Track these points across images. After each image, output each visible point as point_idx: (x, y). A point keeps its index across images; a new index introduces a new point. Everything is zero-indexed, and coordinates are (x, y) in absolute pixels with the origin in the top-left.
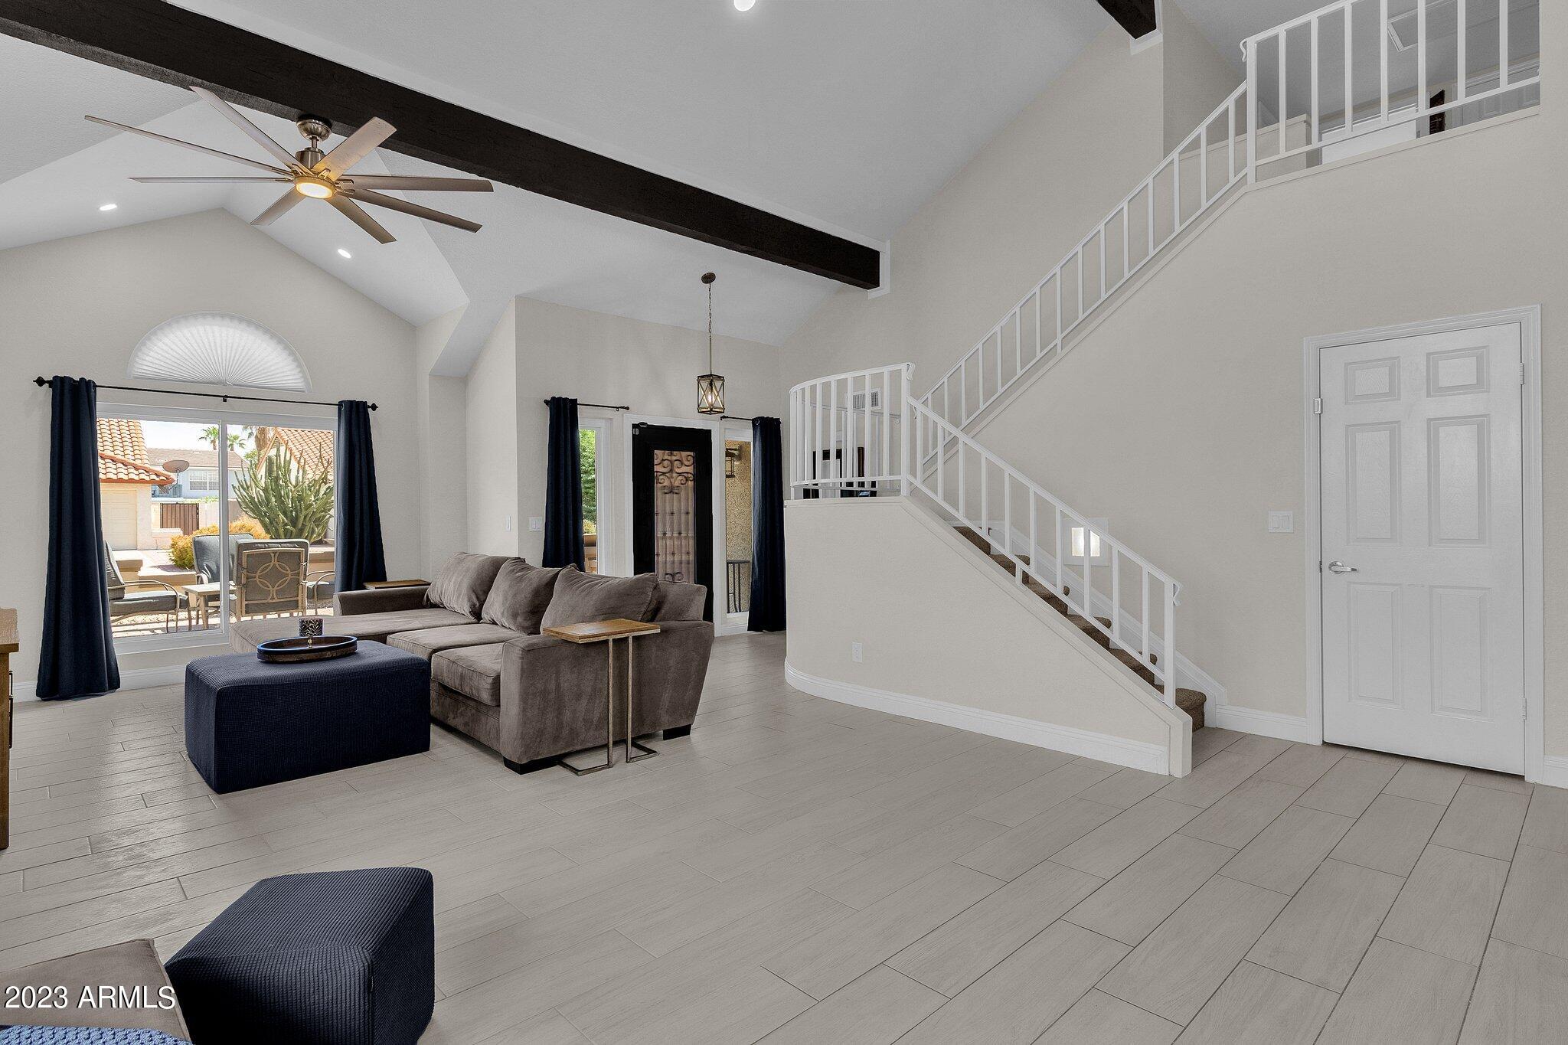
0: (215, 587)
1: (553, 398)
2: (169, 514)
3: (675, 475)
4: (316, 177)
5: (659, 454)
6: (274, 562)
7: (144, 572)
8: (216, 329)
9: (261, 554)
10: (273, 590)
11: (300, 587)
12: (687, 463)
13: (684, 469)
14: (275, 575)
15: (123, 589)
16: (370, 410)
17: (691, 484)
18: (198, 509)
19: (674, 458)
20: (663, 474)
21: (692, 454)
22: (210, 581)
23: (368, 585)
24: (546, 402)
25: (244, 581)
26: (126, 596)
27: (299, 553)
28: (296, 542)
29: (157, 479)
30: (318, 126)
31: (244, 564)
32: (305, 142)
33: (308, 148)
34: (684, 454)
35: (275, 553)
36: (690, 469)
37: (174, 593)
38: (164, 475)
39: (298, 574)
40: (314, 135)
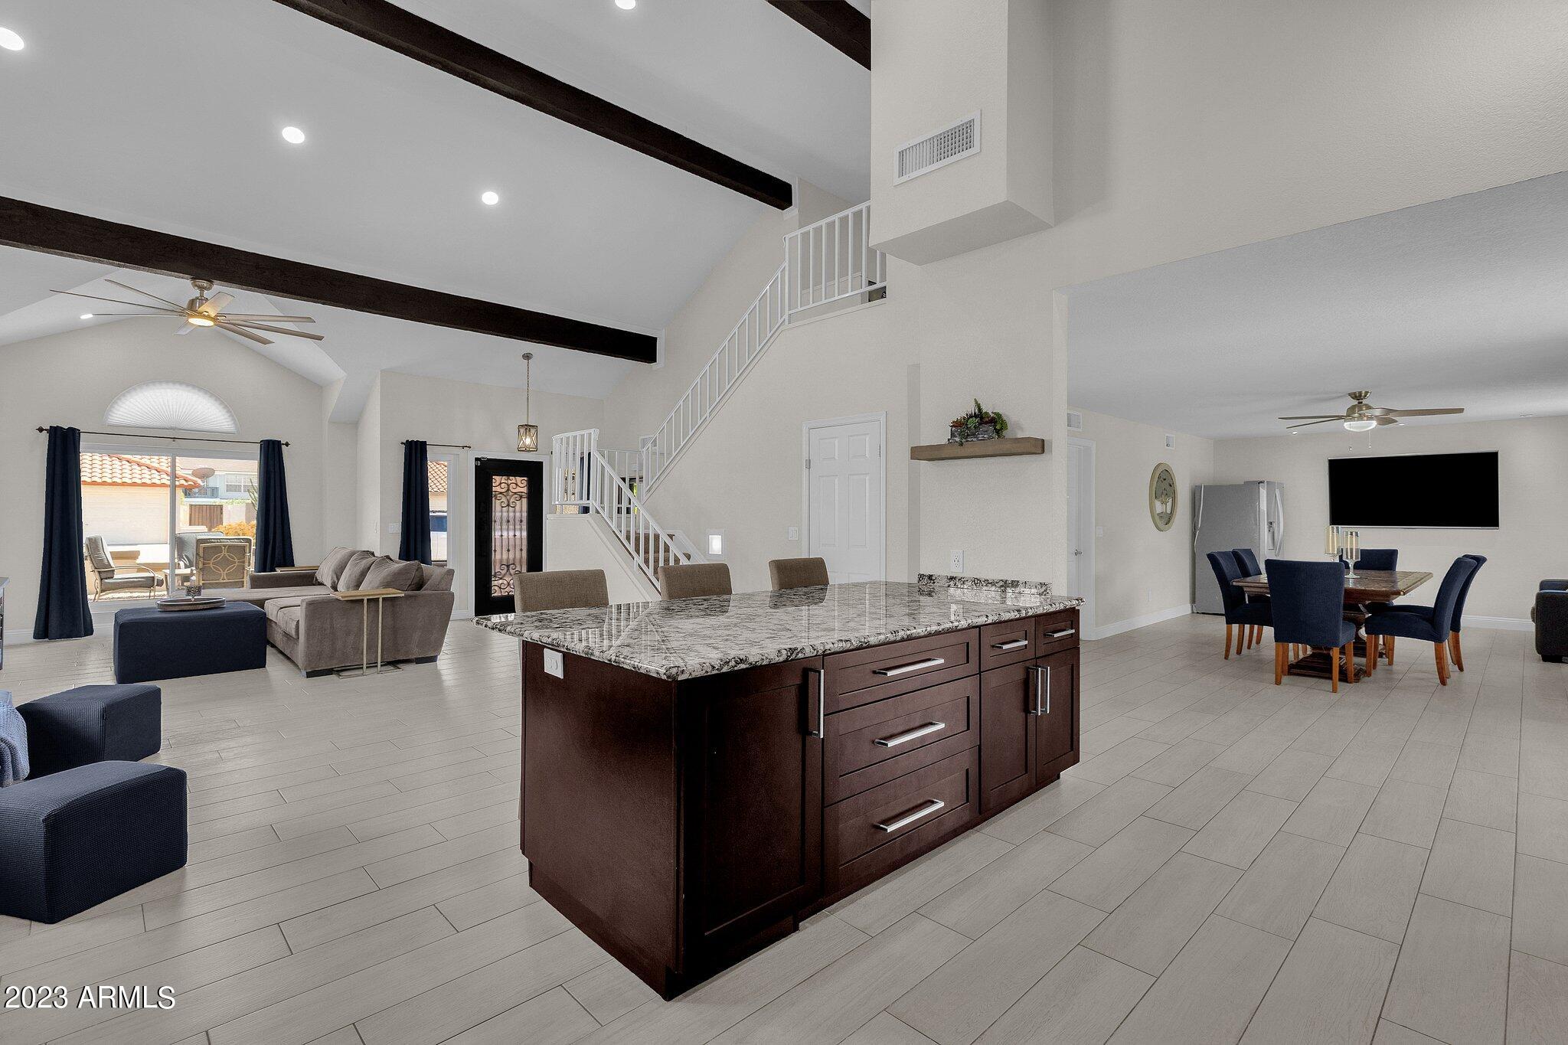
0: (188, 571)
1: (407, 441)
2: (197, 514)
3: (511, 494)
4: (201, 315)
5: (497, 479)
6: (224, 552)
7: (141, 560)
8: (168, 390)
9: (215, 547)
10: (224, 574)
11: (245, 572)
12: (523, 486)
13: (518, 490)
14: (226, 562)
15: (113, 571)
16: (283, 447)
17: (525, 501)
18: (222, 509)
19: (510, 482)
20: (501, 493)
21: (526, 478)
22: (186, 567)
23: (277, 569)
24: (402, 443)
25: (201, 566)
26: (115, 577)
27: (244, 547)
28: (243, 539)
29: (186, 484)
30: (205, 284)
31: (201, 554)
32: (197, 293)
33: (197, 298)
34: (519, 479)
35: (225, 546)
36: (525, 490)
37: (152, 575)
38: (191, 480)
39: (244, 562)
40: (202, 288)
